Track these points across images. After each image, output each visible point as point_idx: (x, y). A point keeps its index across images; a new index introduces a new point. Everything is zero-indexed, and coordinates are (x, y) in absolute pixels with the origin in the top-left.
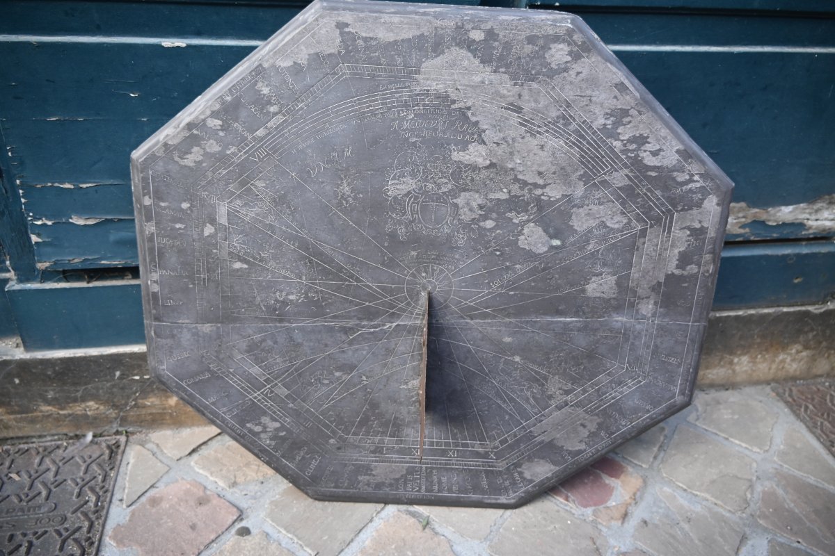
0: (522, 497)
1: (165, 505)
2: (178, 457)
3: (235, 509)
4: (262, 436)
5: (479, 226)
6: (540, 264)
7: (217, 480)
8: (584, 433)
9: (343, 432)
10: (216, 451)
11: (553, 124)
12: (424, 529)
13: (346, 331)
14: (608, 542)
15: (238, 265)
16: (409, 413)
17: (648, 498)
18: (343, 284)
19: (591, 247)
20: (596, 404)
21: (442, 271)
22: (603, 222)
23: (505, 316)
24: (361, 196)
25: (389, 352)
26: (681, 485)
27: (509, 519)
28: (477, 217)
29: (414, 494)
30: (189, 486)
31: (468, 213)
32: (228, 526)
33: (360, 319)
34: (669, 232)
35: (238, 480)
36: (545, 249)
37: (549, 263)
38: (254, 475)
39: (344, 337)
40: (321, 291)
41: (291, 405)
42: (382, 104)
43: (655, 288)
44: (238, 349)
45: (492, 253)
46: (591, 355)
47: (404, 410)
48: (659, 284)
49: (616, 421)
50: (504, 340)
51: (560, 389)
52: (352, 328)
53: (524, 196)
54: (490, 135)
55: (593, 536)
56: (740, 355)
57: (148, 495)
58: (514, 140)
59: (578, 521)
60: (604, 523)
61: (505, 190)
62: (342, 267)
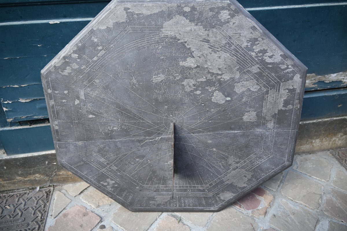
0: (221, 207)
1: (69, 217)
2: (75, 196)
3: (99, 217)
4: (108, 187)
5: (194, 94)
6: (222, 108)
7: (91, 205)
8: (246, 179)
9: (142, 183)
10: (90, 192)
11: (224, 47)
12: (179, 223)
13: (139, 141)
14: (258, 225)
15: (91, 116)
16: (169, 174)
17: (276, 205)
18: (137, 122)
19: (244, 100)
20: (250, 167)
21: (179, 114)
22: (249, 89)
23: (208, 132)
24: (141, 83)
25: (159, 149)
26: (290, 198)
27: (215, 217)
28: (193, 89)
29: (174, 208)
30: (79, 208)
31: (189, 88)
32: (96, 225)
33: (145, 136)
34: (279, 91)
35: (100, 204)
36: (224, 102)
37: (226, 108)
38: (107, 202)
39: (139, 144)
40: (127, 125)
41: (119, 174)
42: (147, 43)
43: (274, 116)
44: (94, 152)
45: (201, 105)
46: (247, 146)
47: (167, 173)
48: (275, 114)
49: (259, 174)
50: (208, 142)
51: (234, 161)
52: (142, 140)
53: (213, 79)
54: (196, 53)
55: (252, 223)
56: (315, 139)
57: (62, 212)
58: (207, 55)
59: (245, 216)
60: (257, 217)
61: (204, 77)
62: (136, 115)
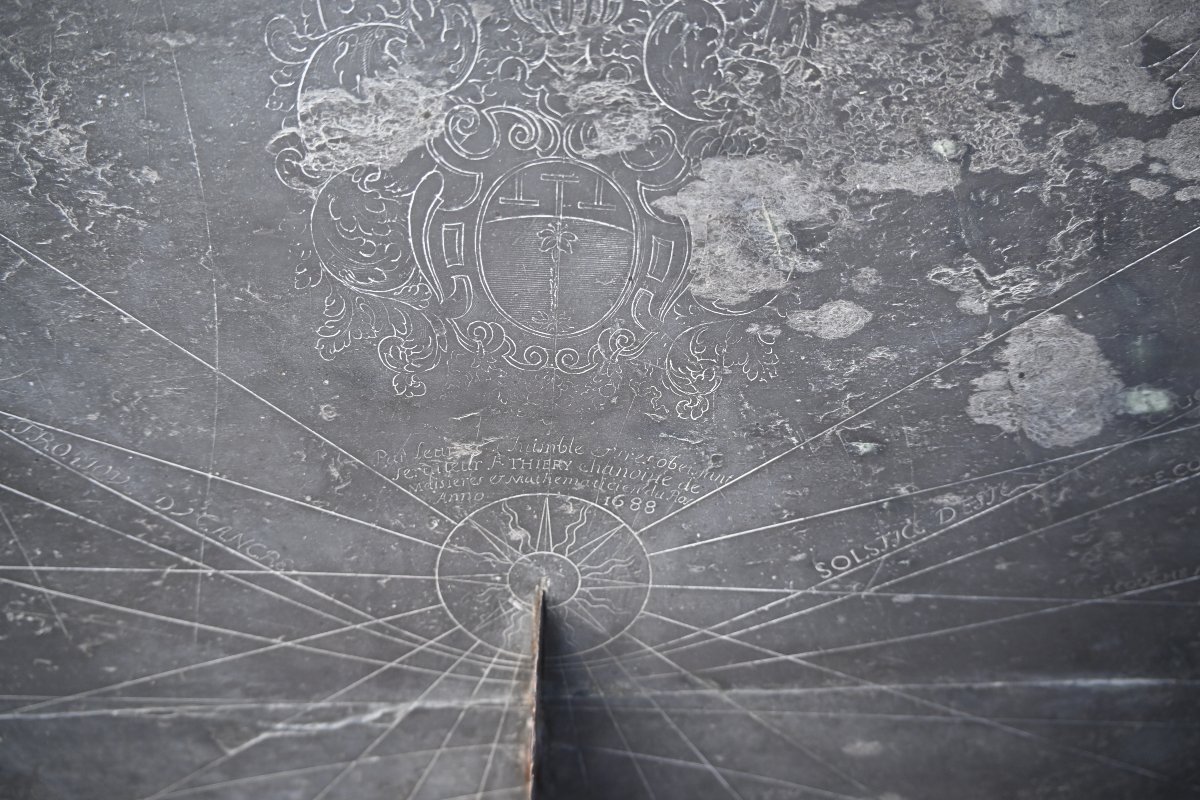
5: (787, 331)
6: (1054, 488)
13: (204, 732)
18: (156, 576)
21: (598, 521)
23: (863, 677)
28: (781, 284)
31: (738, 267)
36: (1091, 428)
37: (1092, 485)
39: (201, 752)
40: (57, 601)
45: (838, 449)
50: (848, 750)
52: (230, 723)
53: (1039, 176)
61: (943, 147)
62: (135, 512)
